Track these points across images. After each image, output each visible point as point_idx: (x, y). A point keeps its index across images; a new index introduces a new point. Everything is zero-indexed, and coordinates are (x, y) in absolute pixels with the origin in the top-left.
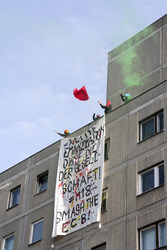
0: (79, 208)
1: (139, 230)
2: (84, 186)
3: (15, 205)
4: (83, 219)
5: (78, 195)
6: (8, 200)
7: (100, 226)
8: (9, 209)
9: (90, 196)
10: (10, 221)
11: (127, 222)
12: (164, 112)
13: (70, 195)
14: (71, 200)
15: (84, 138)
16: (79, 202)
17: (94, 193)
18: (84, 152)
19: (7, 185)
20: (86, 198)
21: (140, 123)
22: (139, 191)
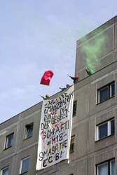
0: (54, 149)
1: (96, 165)
2: (58, 134)
3: (10, 147)
4: (57, 157)
5: (54, 140)
6: (5, 143)
7: (69, 162)
8: (6, 149)
9: (62, 141)
10: (6, 158)
11: (88, 159)
12: (115, 83)
13: (49, 140)
14: (49, 144)
15: (59, 100)
16: (54, 145)
17: (65, 138)
18: (59, 110)
19: (5, 132)
20: (59, 142)
21: (98, 90)
22: (97, 138)
